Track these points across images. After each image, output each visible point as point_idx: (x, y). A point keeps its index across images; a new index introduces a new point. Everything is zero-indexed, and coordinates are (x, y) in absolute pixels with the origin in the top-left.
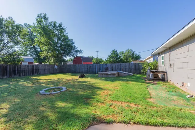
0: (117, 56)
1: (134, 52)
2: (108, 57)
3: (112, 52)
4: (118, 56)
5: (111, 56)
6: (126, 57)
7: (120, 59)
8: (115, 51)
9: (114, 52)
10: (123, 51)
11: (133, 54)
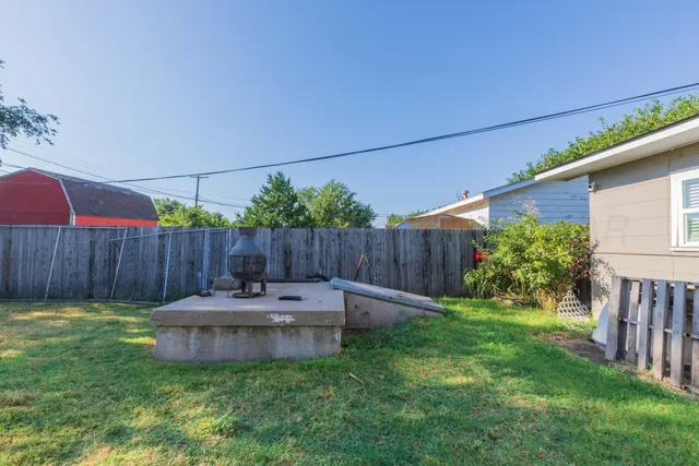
0: (292, 204)
1: (352, 195)
2: (251, 205)
3: (269, 186)
4: (296, 205)
5: (266, 202)
6: (325, 210)
7: (304, 214)
8: (283, 182)
9: (281, 185)
10: (312, 189)
11: (348, 202)
